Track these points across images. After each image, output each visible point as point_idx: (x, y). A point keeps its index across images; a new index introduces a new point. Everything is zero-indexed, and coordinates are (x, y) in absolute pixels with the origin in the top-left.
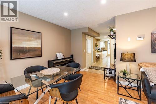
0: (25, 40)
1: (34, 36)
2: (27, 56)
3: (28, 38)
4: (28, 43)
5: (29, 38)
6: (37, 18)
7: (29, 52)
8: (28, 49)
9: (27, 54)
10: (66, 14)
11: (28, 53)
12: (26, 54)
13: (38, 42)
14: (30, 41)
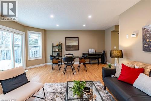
10: (84, 26)
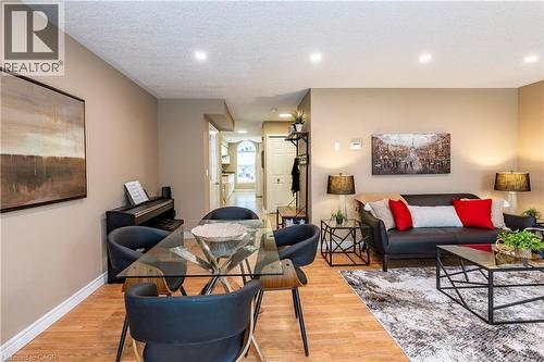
0: (36, 128)
1: (65, 111)
2: (44, 196)
3: (45, 119)
4: (48, 138)
5: (48, 119)
6: (82, 46)
7: (50, 180)
8: (45, 165)
9: (44, 187)
11: (46, 181)
12: (41, 189)
13: (75, 138)
14: (53, 130)
